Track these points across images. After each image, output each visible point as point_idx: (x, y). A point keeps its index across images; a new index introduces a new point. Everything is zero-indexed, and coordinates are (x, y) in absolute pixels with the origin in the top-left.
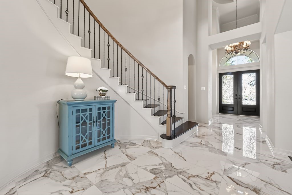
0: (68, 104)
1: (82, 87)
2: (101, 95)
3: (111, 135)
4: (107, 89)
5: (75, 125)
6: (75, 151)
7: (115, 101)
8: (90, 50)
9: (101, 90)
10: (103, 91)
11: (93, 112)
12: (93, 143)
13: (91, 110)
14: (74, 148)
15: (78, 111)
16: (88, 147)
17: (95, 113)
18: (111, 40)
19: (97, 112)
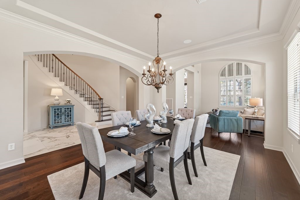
0: (51, 107)
1: (58, 100)
2: (68, 103)
3: (72, 120)
4: (70, 100)
5: (54, 114)
6: (54, 124)
7: (74, 105)
8: (59, 78)
9: (67, 101)
10: (68, 101)
11: (62, 110)
12: (62, 122)
13: (61, 109)
14: (54, 123)
15: (55, 109)
16: (60, 123)
17: (63, 110)
18: (75, 76)
19: (64, 110)
